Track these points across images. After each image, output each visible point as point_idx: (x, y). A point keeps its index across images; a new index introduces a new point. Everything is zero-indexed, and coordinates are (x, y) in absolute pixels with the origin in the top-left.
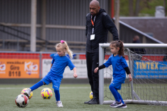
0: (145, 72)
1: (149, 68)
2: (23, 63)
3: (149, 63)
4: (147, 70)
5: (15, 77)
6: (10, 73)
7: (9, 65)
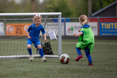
0: (110, 31)
1: (112, 28)
2: (23, 26)
3: (112, 24)
4: (111, 29)
5: (18, 35)
6: (17, 32)
7: (16, 27)
